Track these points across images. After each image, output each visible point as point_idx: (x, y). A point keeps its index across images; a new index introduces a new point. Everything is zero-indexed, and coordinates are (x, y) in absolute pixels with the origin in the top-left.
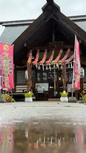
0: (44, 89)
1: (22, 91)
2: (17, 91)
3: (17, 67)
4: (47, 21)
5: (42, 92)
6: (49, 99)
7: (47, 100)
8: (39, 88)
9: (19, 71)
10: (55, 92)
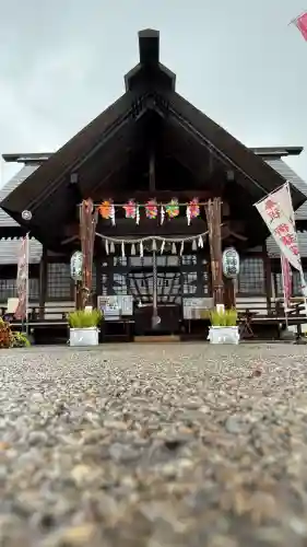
0: (121, 311)
1: (60, 317)
2: (47, 317)
3: (50, 253)
4: (138, 117)
5: (117, 318)
6: (137, 338)
7: (131, 340)
8: (108, 308)
9: (54, 265)
10: (154, 318)
